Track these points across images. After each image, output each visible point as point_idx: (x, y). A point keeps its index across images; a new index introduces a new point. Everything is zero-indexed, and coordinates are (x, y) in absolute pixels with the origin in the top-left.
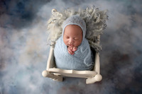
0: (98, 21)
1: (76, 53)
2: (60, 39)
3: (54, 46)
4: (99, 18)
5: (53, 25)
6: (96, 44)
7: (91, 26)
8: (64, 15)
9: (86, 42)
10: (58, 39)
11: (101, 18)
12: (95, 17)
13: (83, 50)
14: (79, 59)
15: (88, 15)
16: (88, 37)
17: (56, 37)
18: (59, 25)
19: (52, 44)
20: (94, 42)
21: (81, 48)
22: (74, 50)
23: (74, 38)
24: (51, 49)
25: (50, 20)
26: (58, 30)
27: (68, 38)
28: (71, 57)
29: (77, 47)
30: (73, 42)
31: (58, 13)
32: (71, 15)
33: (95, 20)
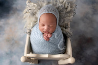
0: (69, 9)
1: (51, 39)
2: (35, 27)
3: (30, 33)
4: (69, 7)
5: (28, 14)
6: (67, 30)
7: (63, 14)
8: (38, 5)
9: (59, 29)
10: (33, 27)
13: (57, 36)
14: (54, 44)
15: (60, 5)
16: (60, 24)
17: (32, 25)
18: (34, 14)
19: (28, 31)
20: (66, 28)
21: (56, 34)
22: (49, 36)
23: (49, 26)
24: (28, 36)
25: (26, 10)
26: (33, 19)
27: (44, 25)
28: (46, 43)
29: (52, 34)
30: (48, 29)
31: (33, 4)
32: (45, 5)
33: (66, 9)
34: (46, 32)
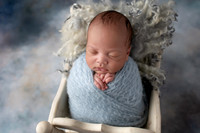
0: (156, 20)
11: (162, 15)
12: (150, 13)
23: (107, 54)
30: (106, 61)
34: (99, 69)
